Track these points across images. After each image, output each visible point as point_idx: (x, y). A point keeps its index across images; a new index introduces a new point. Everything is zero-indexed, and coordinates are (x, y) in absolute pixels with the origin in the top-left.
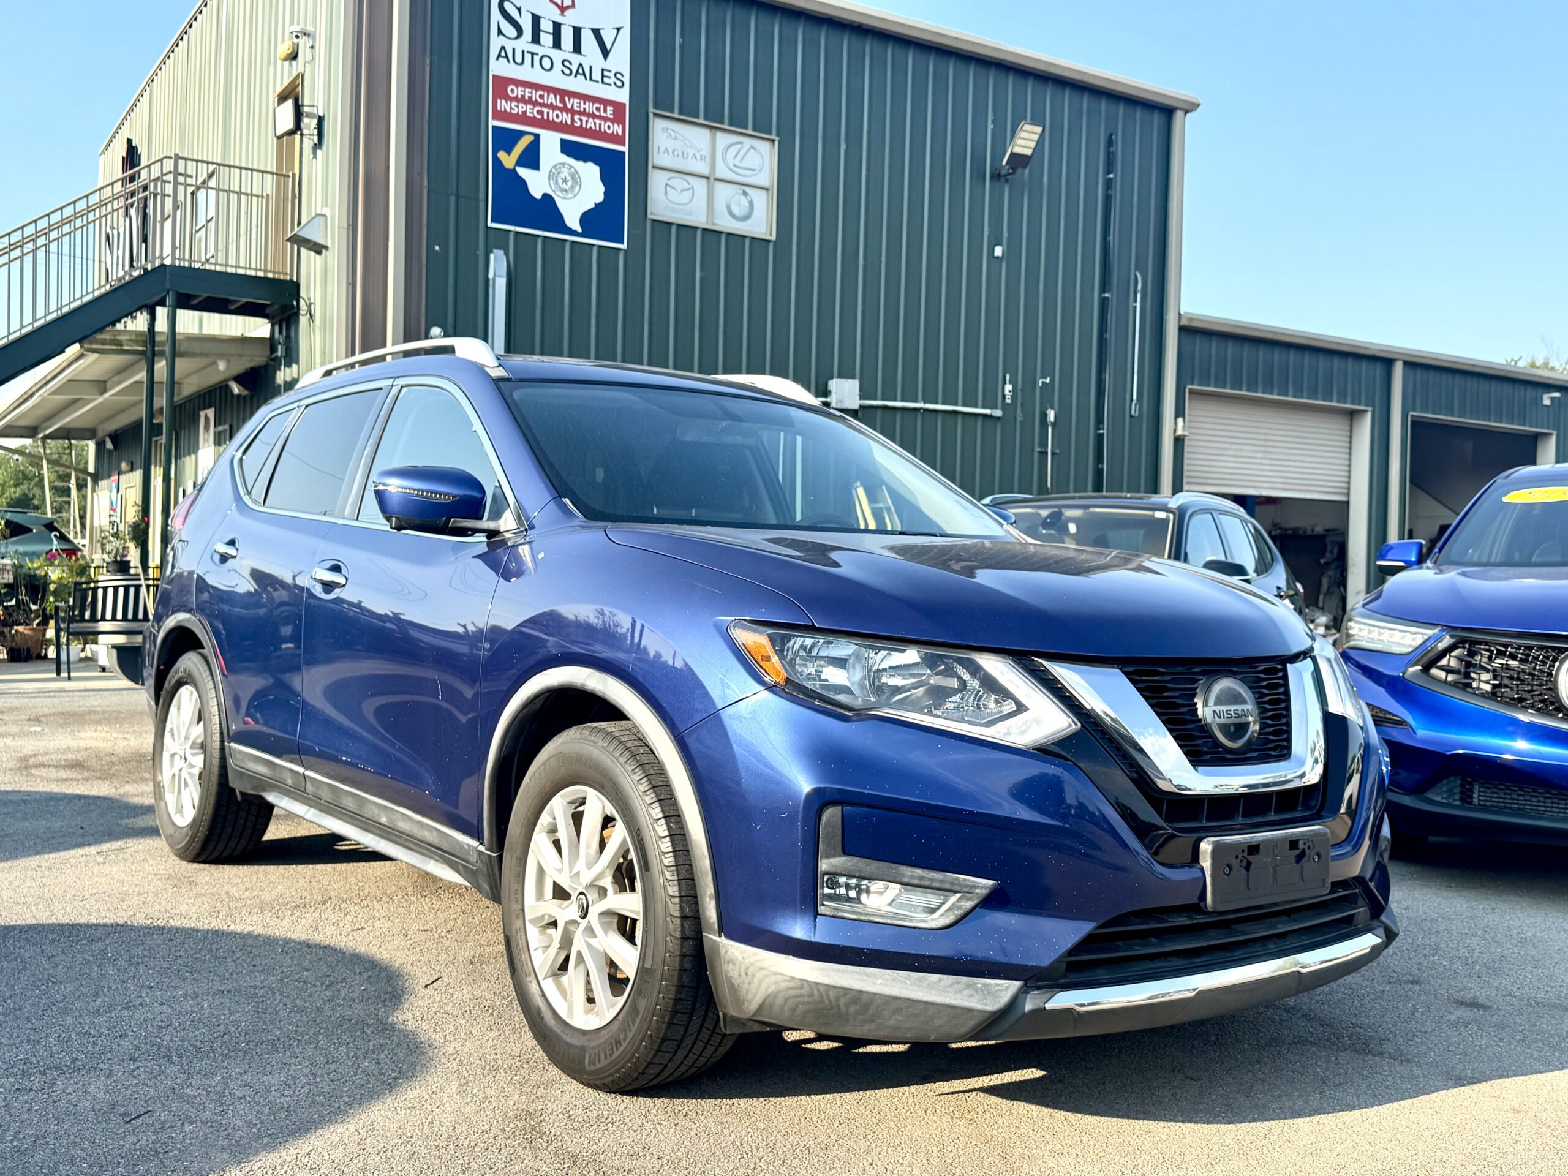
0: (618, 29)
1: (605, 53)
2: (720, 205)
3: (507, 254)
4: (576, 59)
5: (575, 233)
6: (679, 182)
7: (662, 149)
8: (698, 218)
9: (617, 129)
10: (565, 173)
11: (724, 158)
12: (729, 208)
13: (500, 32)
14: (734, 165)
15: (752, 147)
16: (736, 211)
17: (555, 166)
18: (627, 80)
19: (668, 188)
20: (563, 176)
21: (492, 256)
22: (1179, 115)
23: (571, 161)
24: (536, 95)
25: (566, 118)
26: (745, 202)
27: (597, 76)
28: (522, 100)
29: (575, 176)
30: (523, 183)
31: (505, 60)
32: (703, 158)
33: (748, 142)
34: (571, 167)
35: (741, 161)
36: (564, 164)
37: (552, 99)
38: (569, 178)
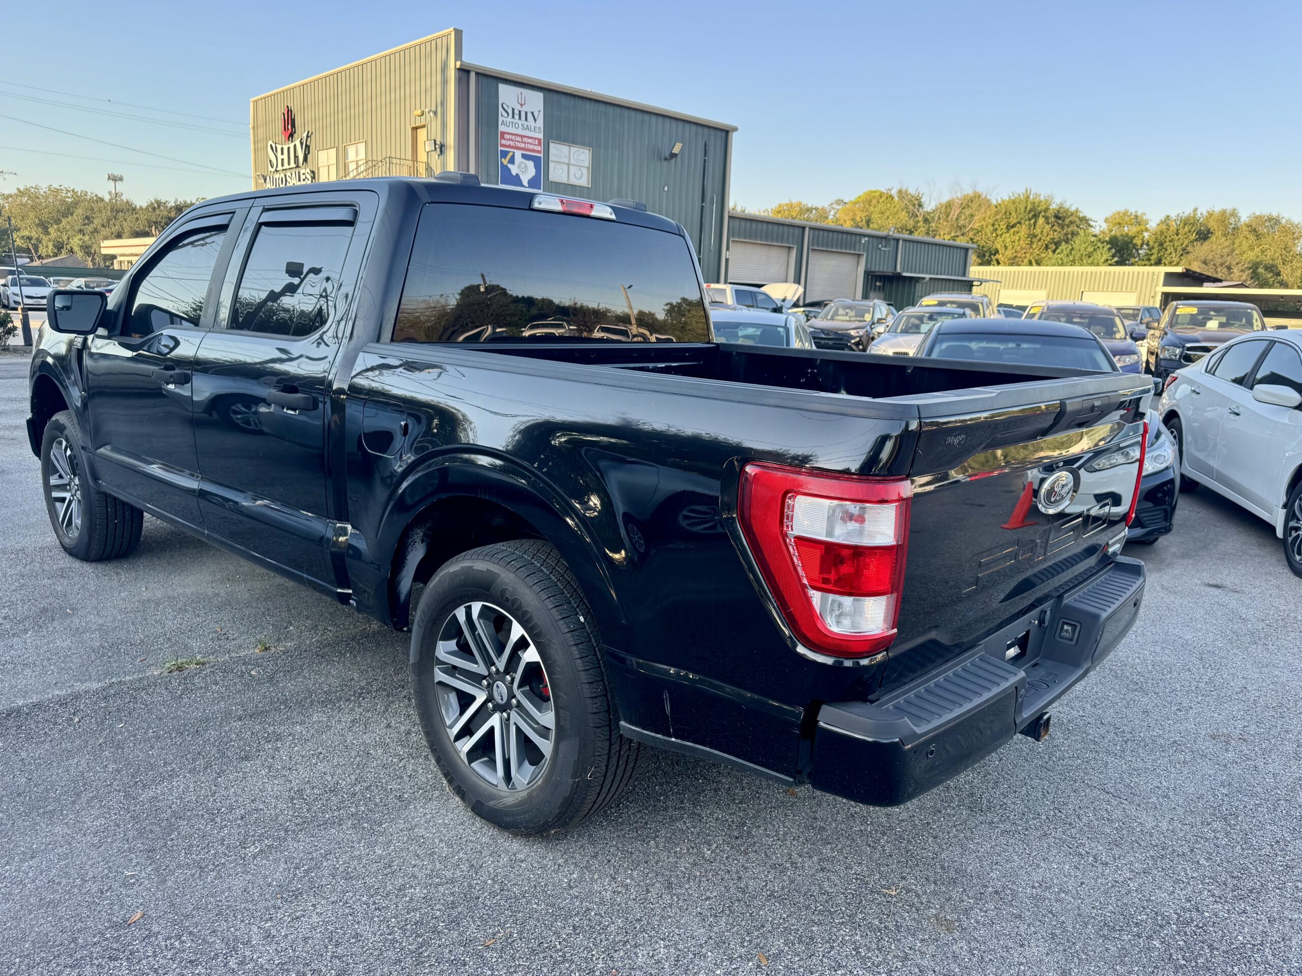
0: (539, 111)
1: (535, 120)
2: (571, 175)
4: (526, 124)
5: (525, 187)
6: (558, 166)
7: (553, 154)
8: (564, 180)
9: (539, 148)
10: (523, 165)
11: (573, 156)
12: (575, 175)
13: (502, 116)
14: (576, 159)
15: (583, 152)
16: (577, 175)
17: (520, 163)
18: (542, 130)
19: (556, 169)
20: (522, 167)
22: (731, 133)
23: (524, 161)
24: (513, 138)
25: (523, 145)
26: (580, 173)
27: (533, 129)
28: (509, 140)
29: (526, 166)
30: (509, 170)
31: (504, 126)
32: (566, 157)
33: (582, 150)
34: (524, 163)
35: (579, 157)
36: (522, 162)
37: (519, 139)
38: (524, 167)
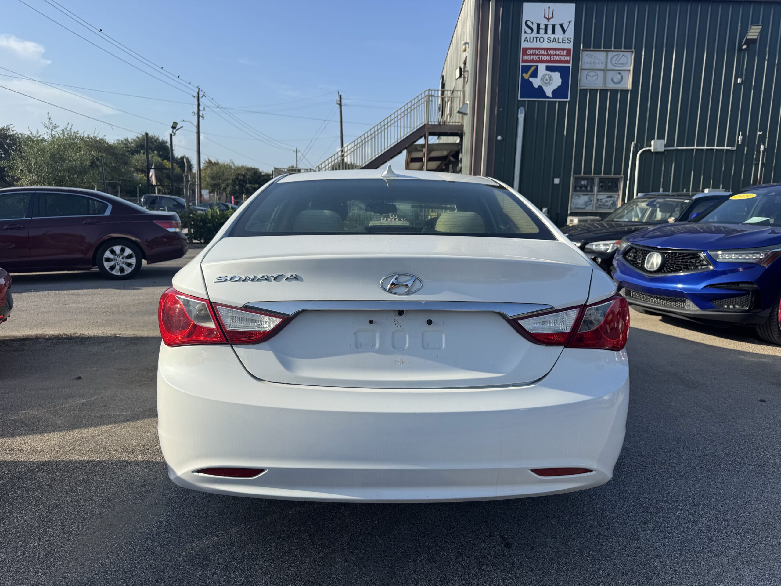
0: (570, 22)
1: (564, 31)
2: (609, 80)
3: (525, 108)
4: (553, 36)
5: (550, 98)
6: (592, 74)
7: (585, 63)
8: (599, 85)
9: (567, 58)
10: (547, 77)
11: (611, 62)
12: (612, 80)
13: (525, 32)
14: (616, 64)
15: (624, 55)
16: (615, 80)
17: (543, 76)
18: (572, 40)
19: (588, 76)
20: (546, 78)
21: (520, 110)
23: (549, 73)
24: (537, 52)
26: (619, 77)
28: (533, 54)
29: (551, 78)
30: (531, 83)
31: (526, 42)
32: (602, 63)
33: (622, 54)
34: (549, 75)
35: (618, 61)
36: (546, 74)
38: (548, 79)
